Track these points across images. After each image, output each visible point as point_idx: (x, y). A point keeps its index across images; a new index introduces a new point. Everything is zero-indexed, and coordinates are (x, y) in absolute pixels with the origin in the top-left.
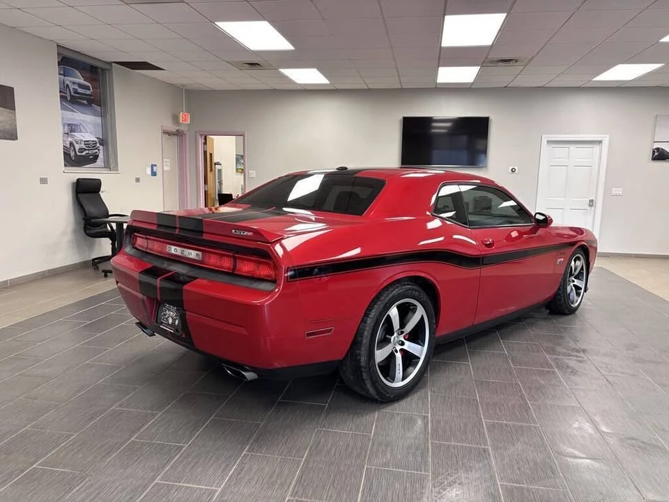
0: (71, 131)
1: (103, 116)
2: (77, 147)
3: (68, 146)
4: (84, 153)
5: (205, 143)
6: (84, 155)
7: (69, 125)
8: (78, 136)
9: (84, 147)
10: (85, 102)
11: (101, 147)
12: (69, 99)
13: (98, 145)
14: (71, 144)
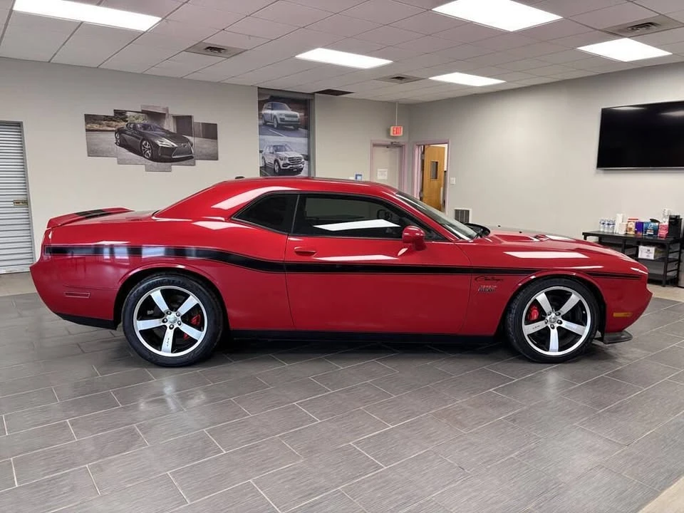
0: (276, 151)
1: (308, 136)
2: (281, 163)
3: (273, 162)
4: (288, 167)
5: (423, 153)
6: (288, 169)
7: (274, 146)
8: (282, 154)
9: (288, 162)
10: (292, 127)
11: (306, 162)
12: (276, 126)
13: (303, 160)
14: (276, 161)
